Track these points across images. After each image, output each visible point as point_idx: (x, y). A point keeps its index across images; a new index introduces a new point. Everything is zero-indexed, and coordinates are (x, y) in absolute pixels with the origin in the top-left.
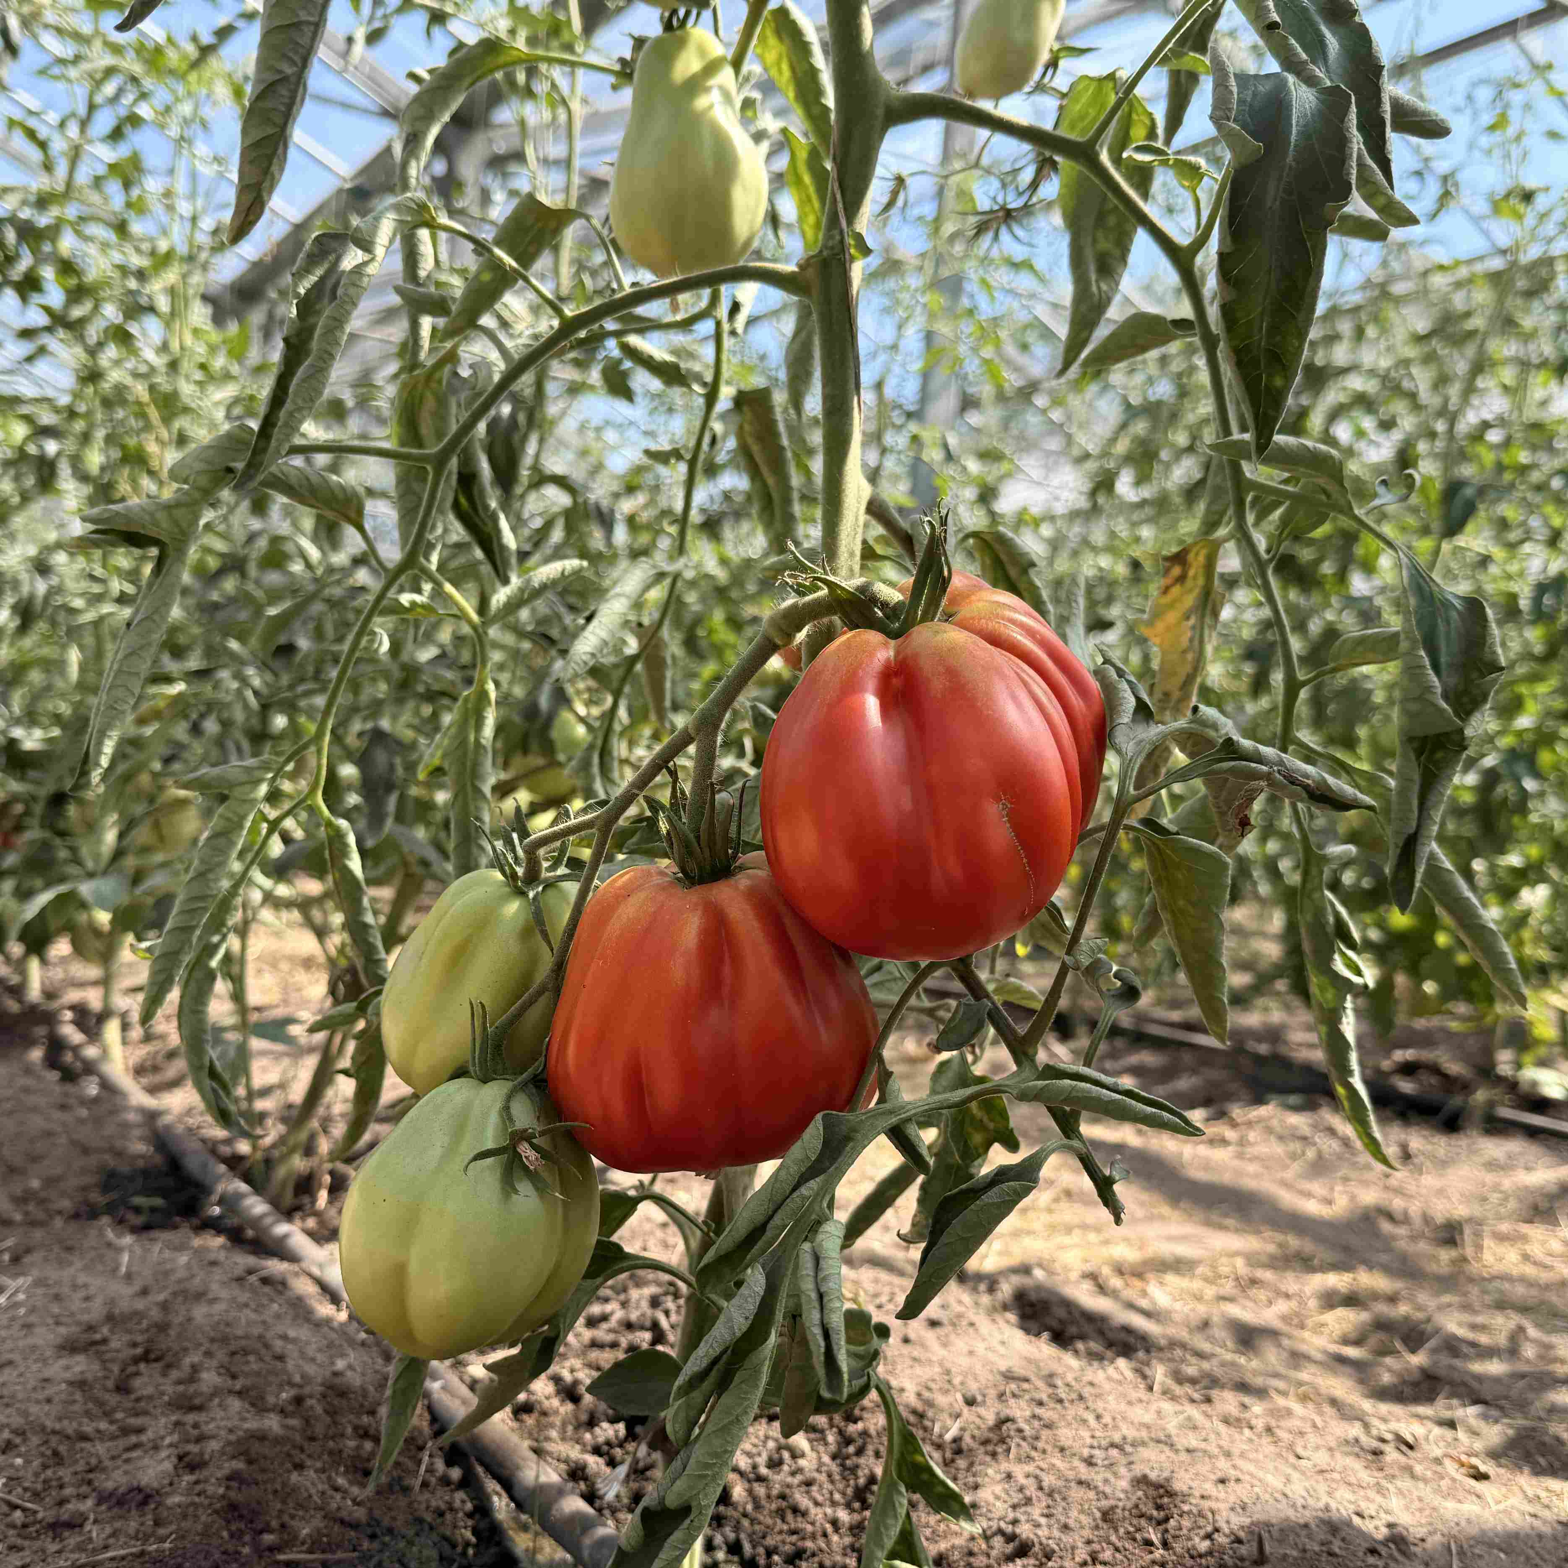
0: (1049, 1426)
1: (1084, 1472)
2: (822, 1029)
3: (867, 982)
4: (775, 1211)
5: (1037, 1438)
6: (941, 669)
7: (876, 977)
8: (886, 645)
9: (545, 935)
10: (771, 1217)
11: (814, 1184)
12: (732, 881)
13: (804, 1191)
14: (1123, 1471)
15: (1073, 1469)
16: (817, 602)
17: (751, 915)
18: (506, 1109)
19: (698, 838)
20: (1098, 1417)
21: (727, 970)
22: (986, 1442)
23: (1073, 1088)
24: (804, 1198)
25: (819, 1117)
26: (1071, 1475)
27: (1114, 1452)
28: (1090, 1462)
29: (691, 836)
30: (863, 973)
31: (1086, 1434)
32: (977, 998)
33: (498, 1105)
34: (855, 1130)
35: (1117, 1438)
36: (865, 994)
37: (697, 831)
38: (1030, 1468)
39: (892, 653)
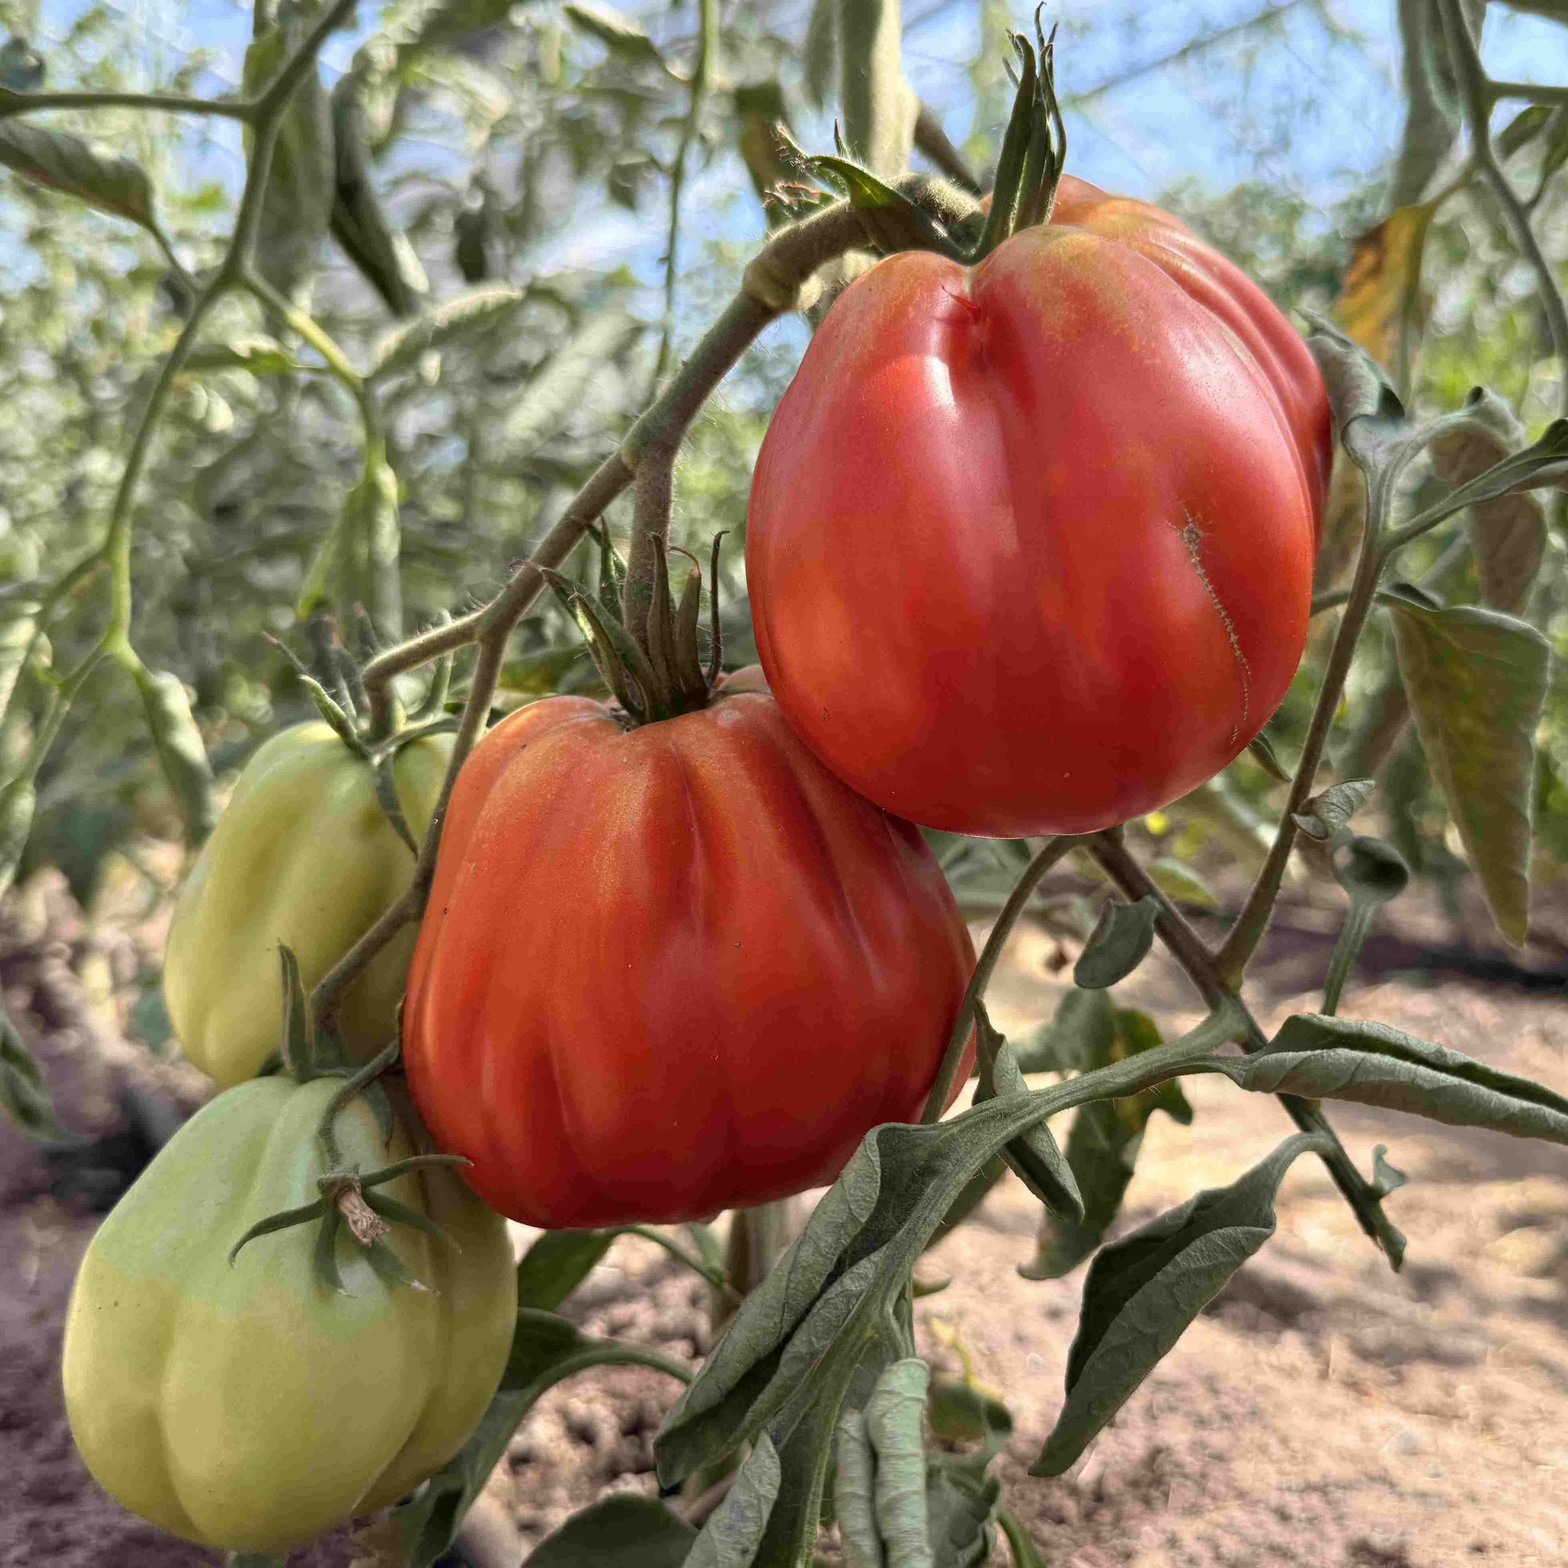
0: (1219, 1458)
1: (1278, 1533)
2: (873, 965)
3: (951, 876)
4: (796, 1326)
5: (1204, 1476)
6: (1059, 292)
7: (963, 868)
8: (957, 273)
9: (400, 825)
10: (788, 1338)
11: (867, 1267)
12: (709, 713)
13: (850, 1282)
14: (1331, 1529)
15: (1260, 1525)
16: (833, 220)
17: (738, 769)
18: (326, 1133)
19: (644, 641)
20: (1284, 1441)
21: (699, 870)
22: (1135, 1484)
23: (1360, 1065)
24: (848, 1296)
25: (872, 1136)
26: (1256, 1534)
27: (1315, 1500)
28: (1283, 1516)
29: (632, 640)
30: (942, 863)
31: (1270, 1469)
32: (1136, 896)
33: (314, 1126)
34: (939, 1154)
35: (1315, 1477)
36: (947, 898)
37: (640, 628)
38: (1199, 1525)
39: (966, 288)
